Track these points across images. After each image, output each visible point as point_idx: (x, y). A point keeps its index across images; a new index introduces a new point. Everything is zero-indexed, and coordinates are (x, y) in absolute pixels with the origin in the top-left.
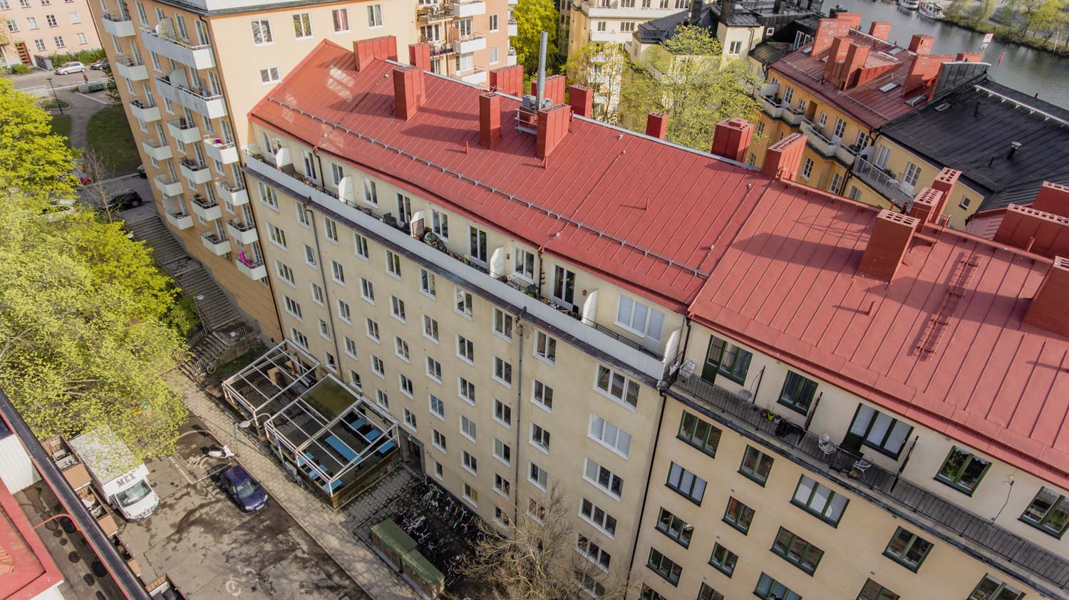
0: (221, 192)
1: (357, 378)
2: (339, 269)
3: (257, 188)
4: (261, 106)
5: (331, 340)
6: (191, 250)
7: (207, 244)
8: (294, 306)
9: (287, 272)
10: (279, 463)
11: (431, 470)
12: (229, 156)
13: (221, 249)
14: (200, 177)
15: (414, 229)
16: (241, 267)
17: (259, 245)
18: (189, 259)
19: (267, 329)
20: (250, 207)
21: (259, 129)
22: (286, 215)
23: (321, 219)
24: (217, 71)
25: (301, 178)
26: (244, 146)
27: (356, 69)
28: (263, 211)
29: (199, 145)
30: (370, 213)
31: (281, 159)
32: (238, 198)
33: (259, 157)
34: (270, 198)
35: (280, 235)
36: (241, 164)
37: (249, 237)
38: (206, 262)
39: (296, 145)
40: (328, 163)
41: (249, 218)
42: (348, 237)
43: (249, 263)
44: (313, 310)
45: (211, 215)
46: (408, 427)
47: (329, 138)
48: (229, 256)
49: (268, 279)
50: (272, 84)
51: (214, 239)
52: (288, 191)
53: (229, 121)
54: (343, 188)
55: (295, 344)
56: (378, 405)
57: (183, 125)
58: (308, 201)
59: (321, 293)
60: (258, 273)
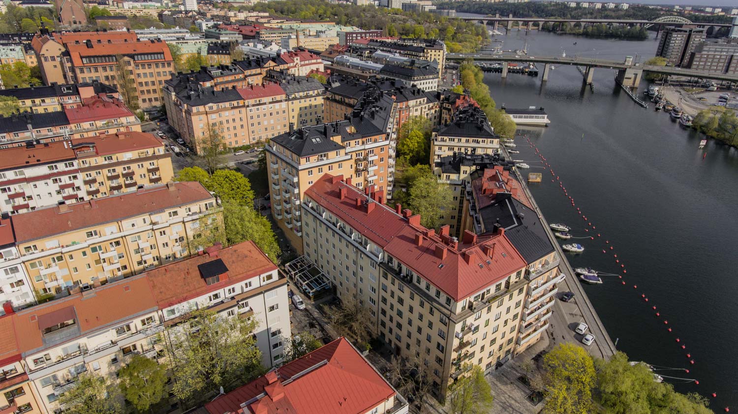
0: (294, 211)
1: (322, 267)
2: (321, 235)
3: (303, 211)
4: (307, 190)
5: (316, 255)
6: (279, 225)
7: (286, 224)
8: (308, 245)
9: (307, 235)
10: (298, 288)
11: (338, 295)
12: (298, 203)
13: (290, 226)
14: (288, 206)
15: (338, 227)
16: (295, 232)
17: (301, 226)
18: (278, 228)
19: (299, 252)
20: (300, 216)
21: (306, 196)
22: (309, 219)
23: (318, 222)
24: (298, 183)
25: (314, 210)
26: (302, 200)
27: (332, 183)
28: (304, 217)
29: (289, 198)
30: (329, 222)
31: (310, 205)
32: (298, 213)
33: (305, 203)
34: (306, 214)
35: (307, 224)
36: (300, 205)
37: (299, 224)
38: (284, 230)
39: (314, 202)
40: (322, 208)
41: (299, 219)
42: (324, 227)
43: (298, 231)
44: (313, 246)
45: (289, 216)
46: (334, 281)
47: (323, 202)
48: (291, 229)
49: (301, 237)
50: (311, 185)
51: (288, 223)
52: (311, 213)
53: (299, 194)
54: (324, 215)
55: (306, 256)
56: (327, 275)
57: (286, 192)
58: (316, 217)
59: (316, 241)
60: (299, 234)
